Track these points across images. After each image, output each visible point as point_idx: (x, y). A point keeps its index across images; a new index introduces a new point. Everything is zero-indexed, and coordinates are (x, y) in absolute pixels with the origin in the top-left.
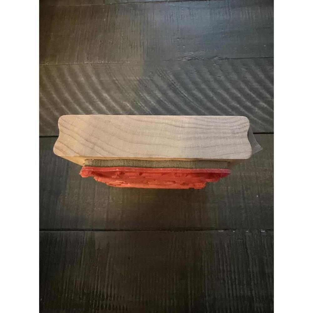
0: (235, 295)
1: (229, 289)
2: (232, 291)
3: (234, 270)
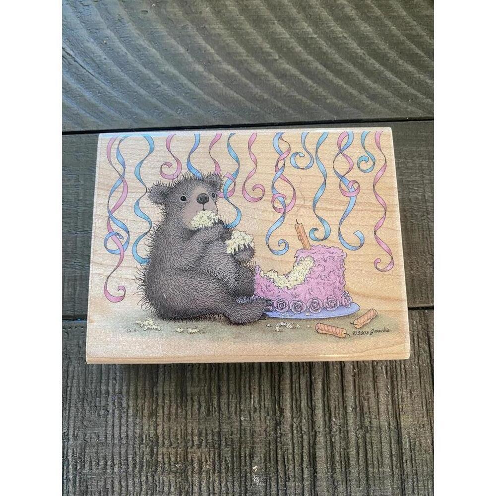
2: (120, 429)
3: (128, 392)
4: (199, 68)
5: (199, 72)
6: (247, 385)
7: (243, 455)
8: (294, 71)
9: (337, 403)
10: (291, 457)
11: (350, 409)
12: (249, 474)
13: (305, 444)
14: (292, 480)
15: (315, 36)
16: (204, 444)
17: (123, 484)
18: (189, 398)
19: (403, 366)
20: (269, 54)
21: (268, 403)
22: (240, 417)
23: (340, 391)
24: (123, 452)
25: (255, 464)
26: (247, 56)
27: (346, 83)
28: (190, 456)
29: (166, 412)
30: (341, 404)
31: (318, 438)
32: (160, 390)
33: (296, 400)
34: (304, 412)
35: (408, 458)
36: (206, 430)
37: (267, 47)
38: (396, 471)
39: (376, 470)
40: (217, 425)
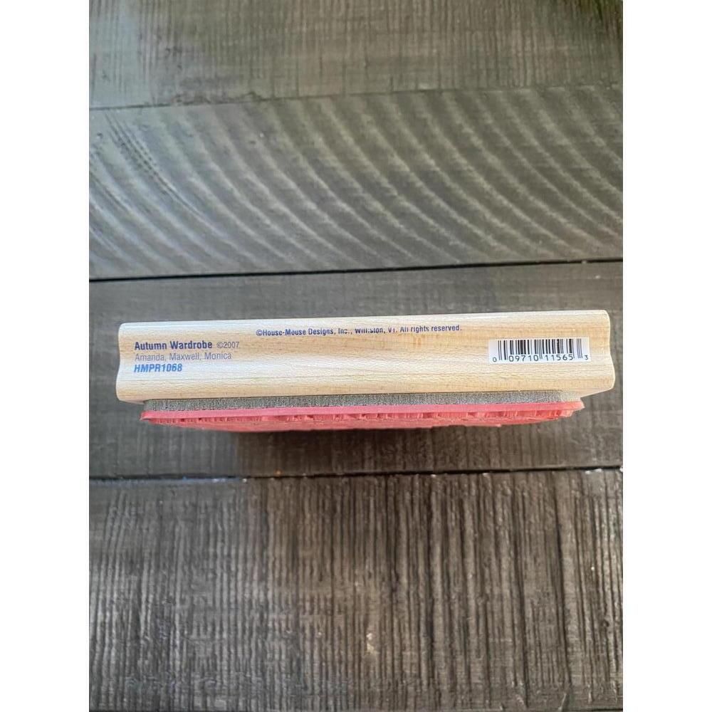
0: (232, 600)
1: (222, 590)
2: (229, 593)
3: (237, 555)
4: (311, 206)
5: (311, 210)
6: (362, 550)
7: (357, 622)
8: (414, 209)
9: (456, 569)
10: (407, 625)
11: (470, 576)
12: (363, 642)
13: (423, 611)
14: (408, 649)
15: (438, 169)
16: (316, 610)
17: (232, 650)
18: (301, 562)
19: (527, 531)
20: (387, 190)
21: (383, 568)
22: (354, 582)
23: (461, 557)
24: (232, 616)
25: (370, 632)
26: (364, 192)
27: (471, 222)
28: (301, 622)
29: (277, 576)
30: (461, 570)
31: (436, 606)
32: (270, 553)
33: (414, 566)
34: (421, 578)
35: (531, 628)
36: (319, 596)
37: (385, 182)
38: (518, 642)
39: (497, 640)
40: (330, 590)
